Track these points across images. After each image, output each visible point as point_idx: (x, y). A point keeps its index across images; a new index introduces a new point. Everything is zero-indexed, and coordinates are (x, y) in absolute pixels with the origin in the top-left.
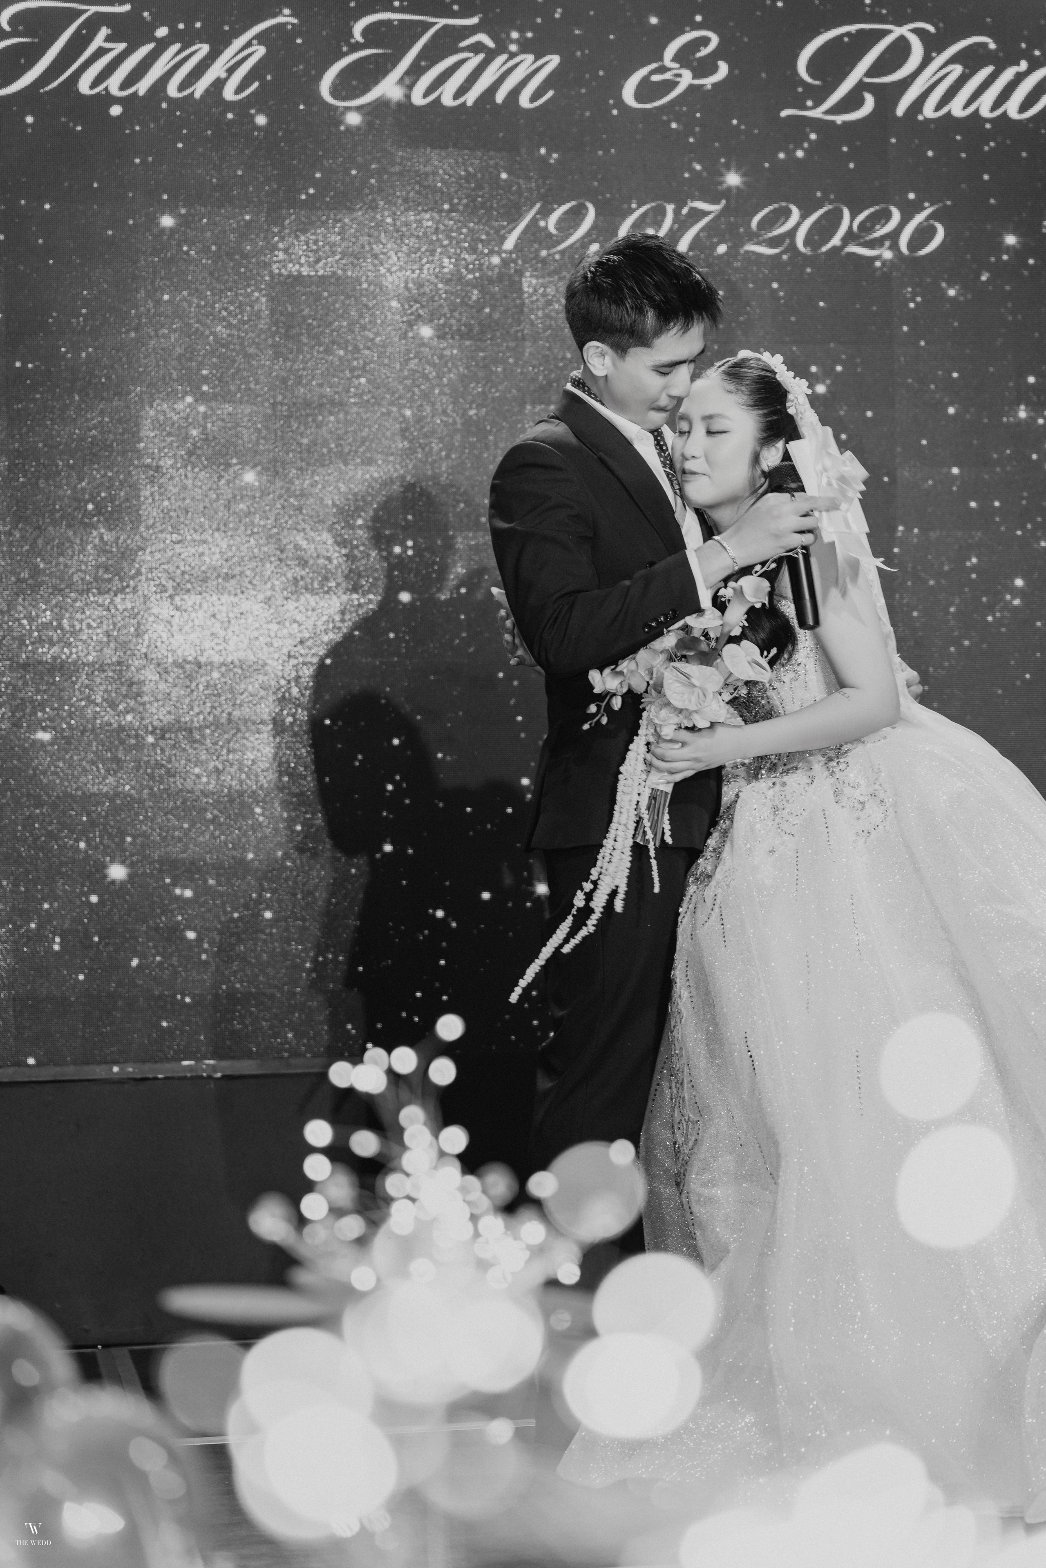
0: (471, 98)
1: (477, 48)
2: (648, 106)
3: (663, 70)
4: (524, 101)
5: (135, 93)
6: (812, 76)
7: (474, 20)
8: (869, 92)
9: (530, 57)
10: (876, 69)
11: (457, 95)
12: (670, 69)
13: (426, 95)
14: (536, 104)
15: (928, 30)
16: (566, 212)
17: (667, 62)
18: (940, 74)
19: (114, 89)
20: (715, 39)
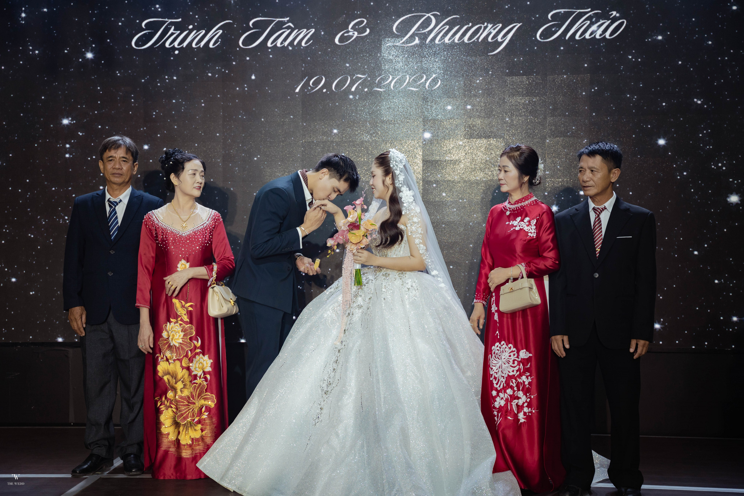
0: (286, 44)
1: (289, 28)
2: (343, 44)
3: (348, 32)
4: (303, 44)
5: (183, 47)
6: (397, 32)
7: (288, 19)
8: (417, 36)
9: (305, 30)
10: (418, 29)
11: (282, 43)
13: (272, 44)
14: (307, 45)
15: (438, 14)
16: (316, 80)
17: (350, 29)
18: (441, 29)
19: (176, 46)
20: (365, 21)
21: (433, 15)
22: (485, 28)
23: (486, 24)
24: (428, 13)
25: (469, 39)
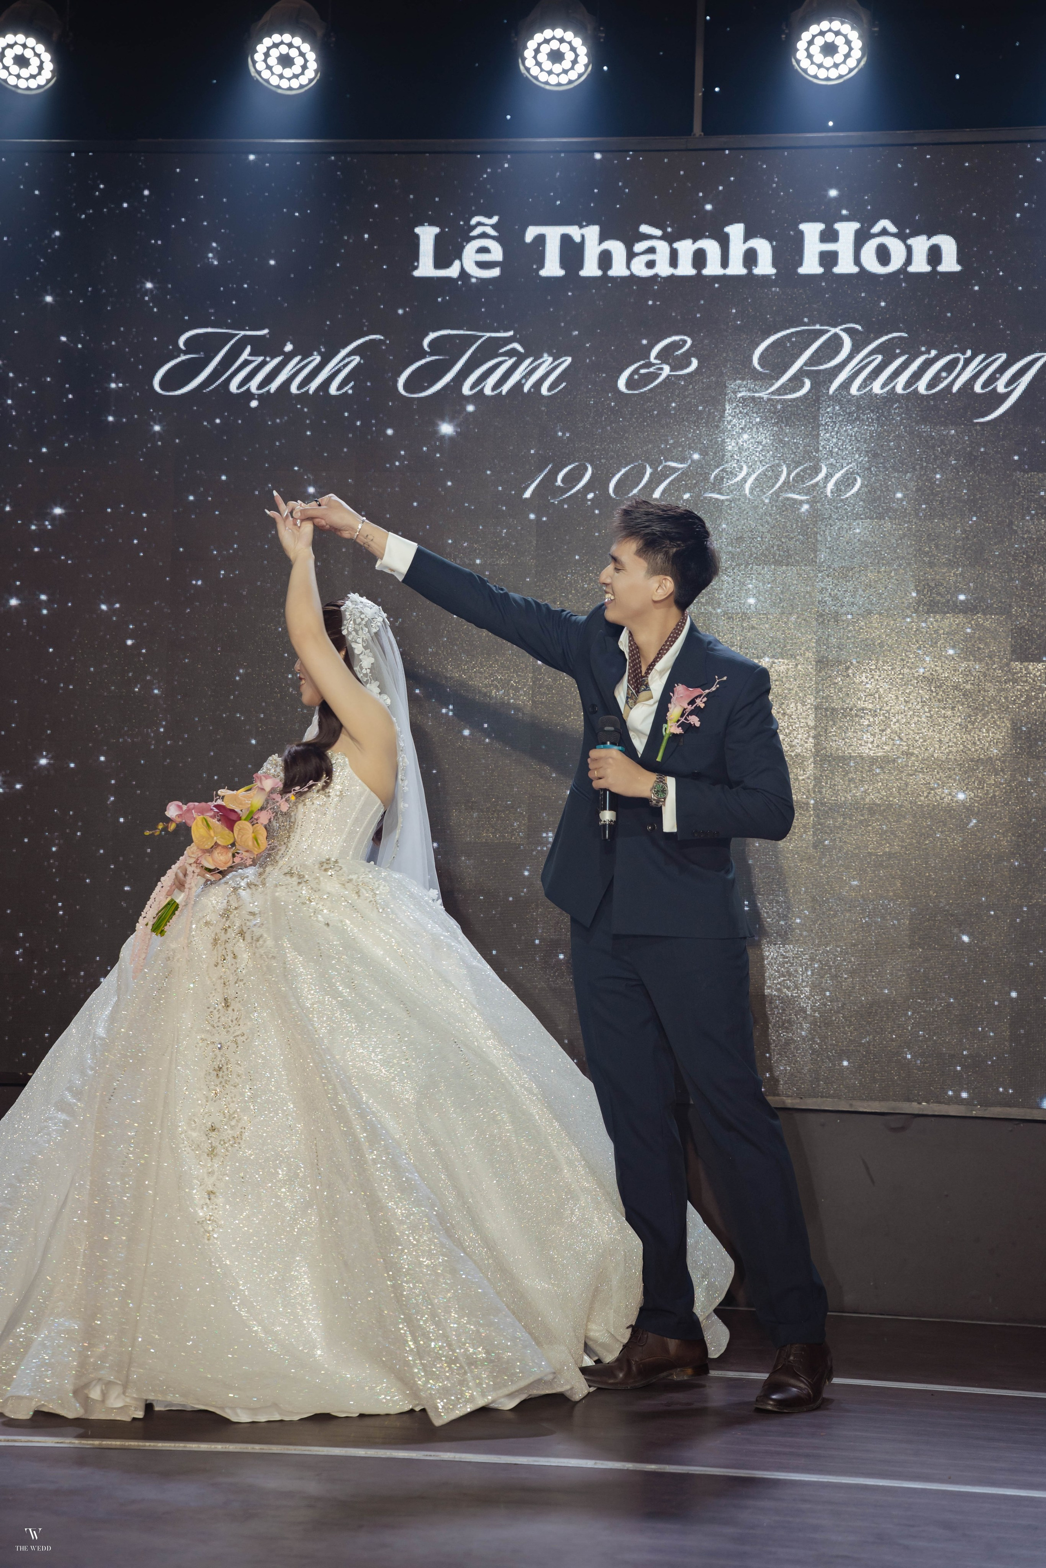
0: (505, 389)
1: (512, 353)
2: (636, 392)
3: (649, 365)
4: (544, 391)
5: (268, 391)
6: (762, 367)
7: (511, 333)
8: (809, 378)
9: (550, 359)
10: (811, 362)
11: (494, 388)
12: (654, 365)
13: (472, 388)
14: (553, 392)
15: (857, 329)
16: (570, 470)
17: (652, 360)
18: (865, 362)
19: (254, 389)
20: (689, 342)
21: (845, 330)
22: (968, 362)
23: (969, 353)
24: (835, 326)
25: (930, 386)
